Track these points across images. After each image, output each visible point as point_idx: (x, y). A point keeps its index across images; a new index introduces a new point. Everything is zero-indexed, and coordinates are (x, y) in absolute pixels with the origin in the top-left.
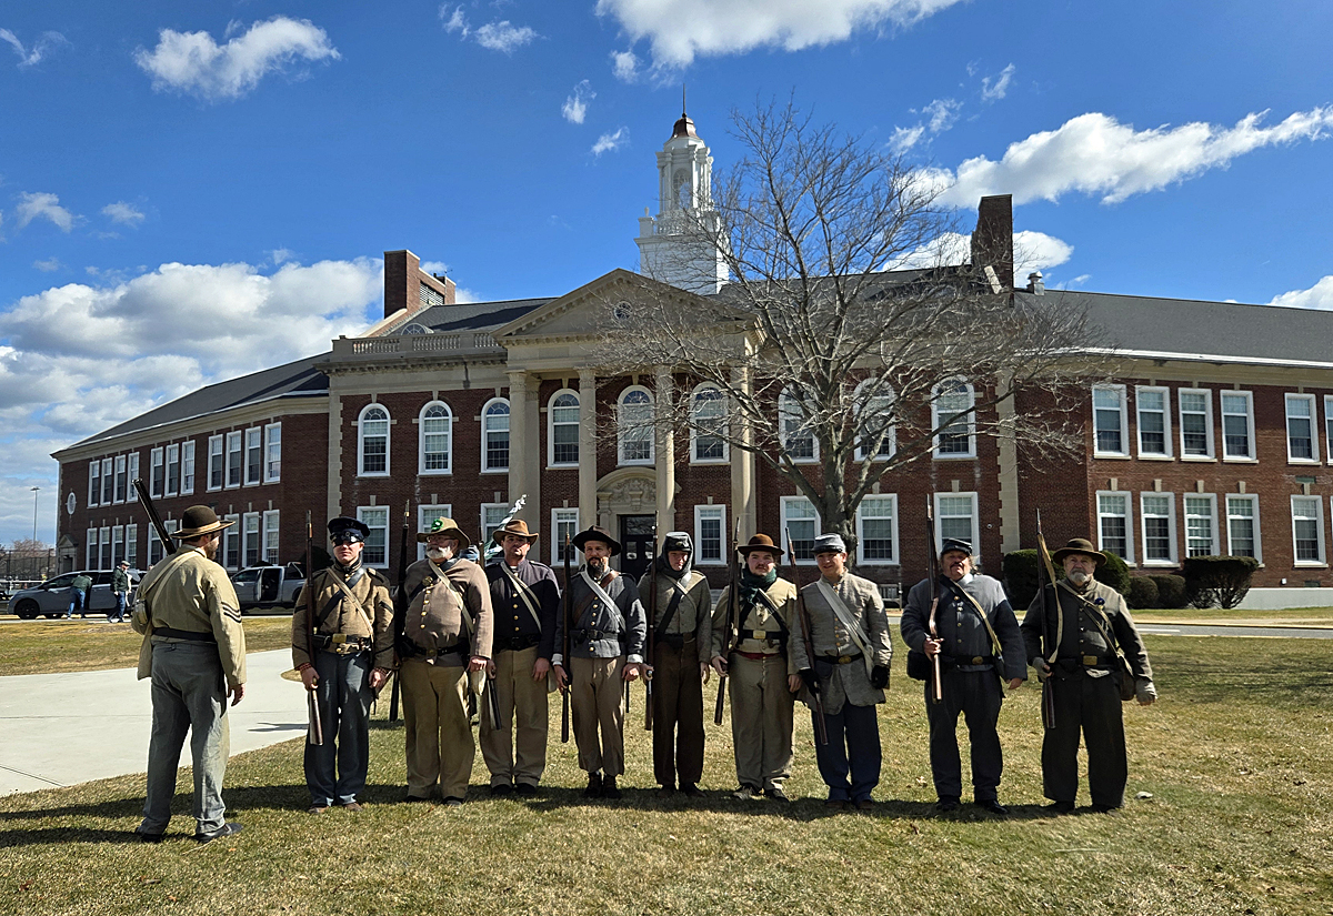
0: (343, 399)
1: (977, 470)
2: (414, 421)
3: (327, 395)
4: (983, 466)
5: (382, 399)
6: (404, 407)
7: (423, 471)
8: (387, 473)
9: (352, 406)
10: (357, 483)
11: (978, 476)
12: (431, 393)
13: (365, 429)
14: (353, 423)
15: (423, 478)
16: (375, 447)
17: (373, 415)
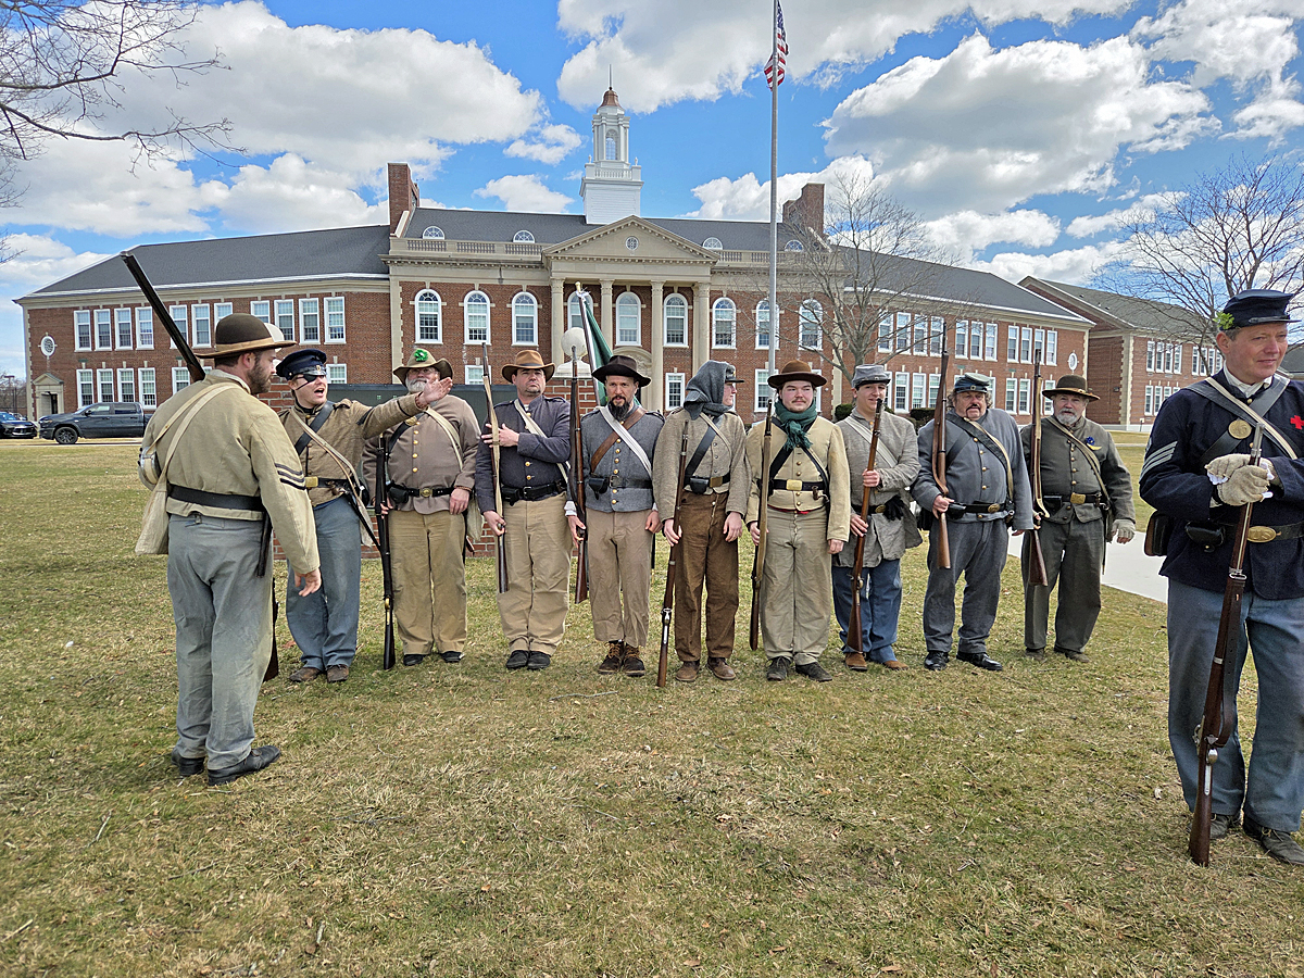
0: (401, 284)
2: (460, 304)
3: (388, 279)
5: (434, 286)
6: (453, 294)
7: (468, 341)
8: (440, 341)
9: (409, 290)
12: (473, 285)
13: (420, 309)
14: (411, 303)
15: (468, 346)
16: (429, 321)
17: (427, 297)
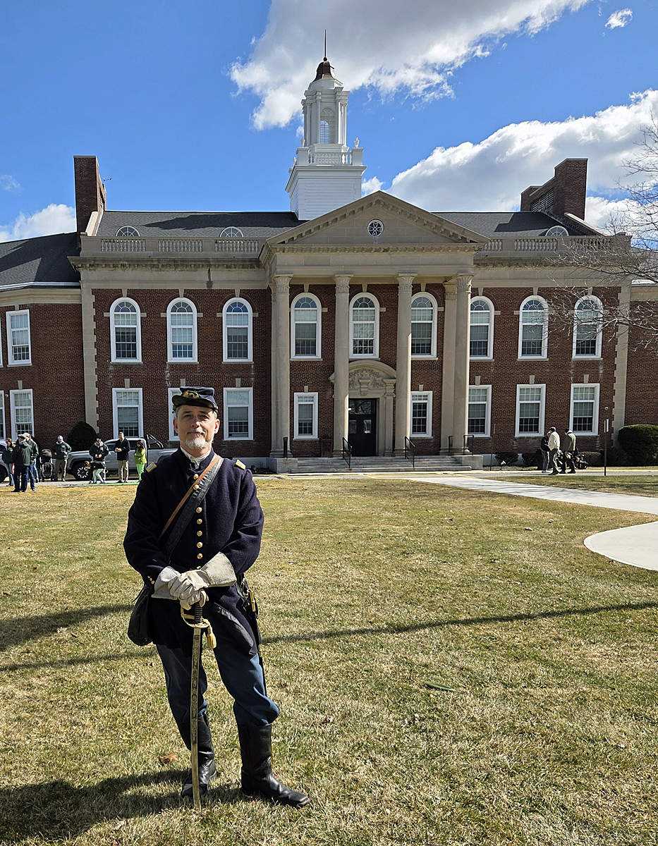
0: (94, 292)
1: (601, 368)
2: (162, 315)
3: (79, 287)
4: (605, 365)
5: (132, 294)
6: (154, 302)
7: (171, 359)
8: (139, 360)
9: (104, 299)
10: (111, 368)
11: (601, 372)
12: (177, 291)
13: (116, 321)
14: (106, 315)
15: (171, 365)
16: (125, 336)
17: (123, 308)
